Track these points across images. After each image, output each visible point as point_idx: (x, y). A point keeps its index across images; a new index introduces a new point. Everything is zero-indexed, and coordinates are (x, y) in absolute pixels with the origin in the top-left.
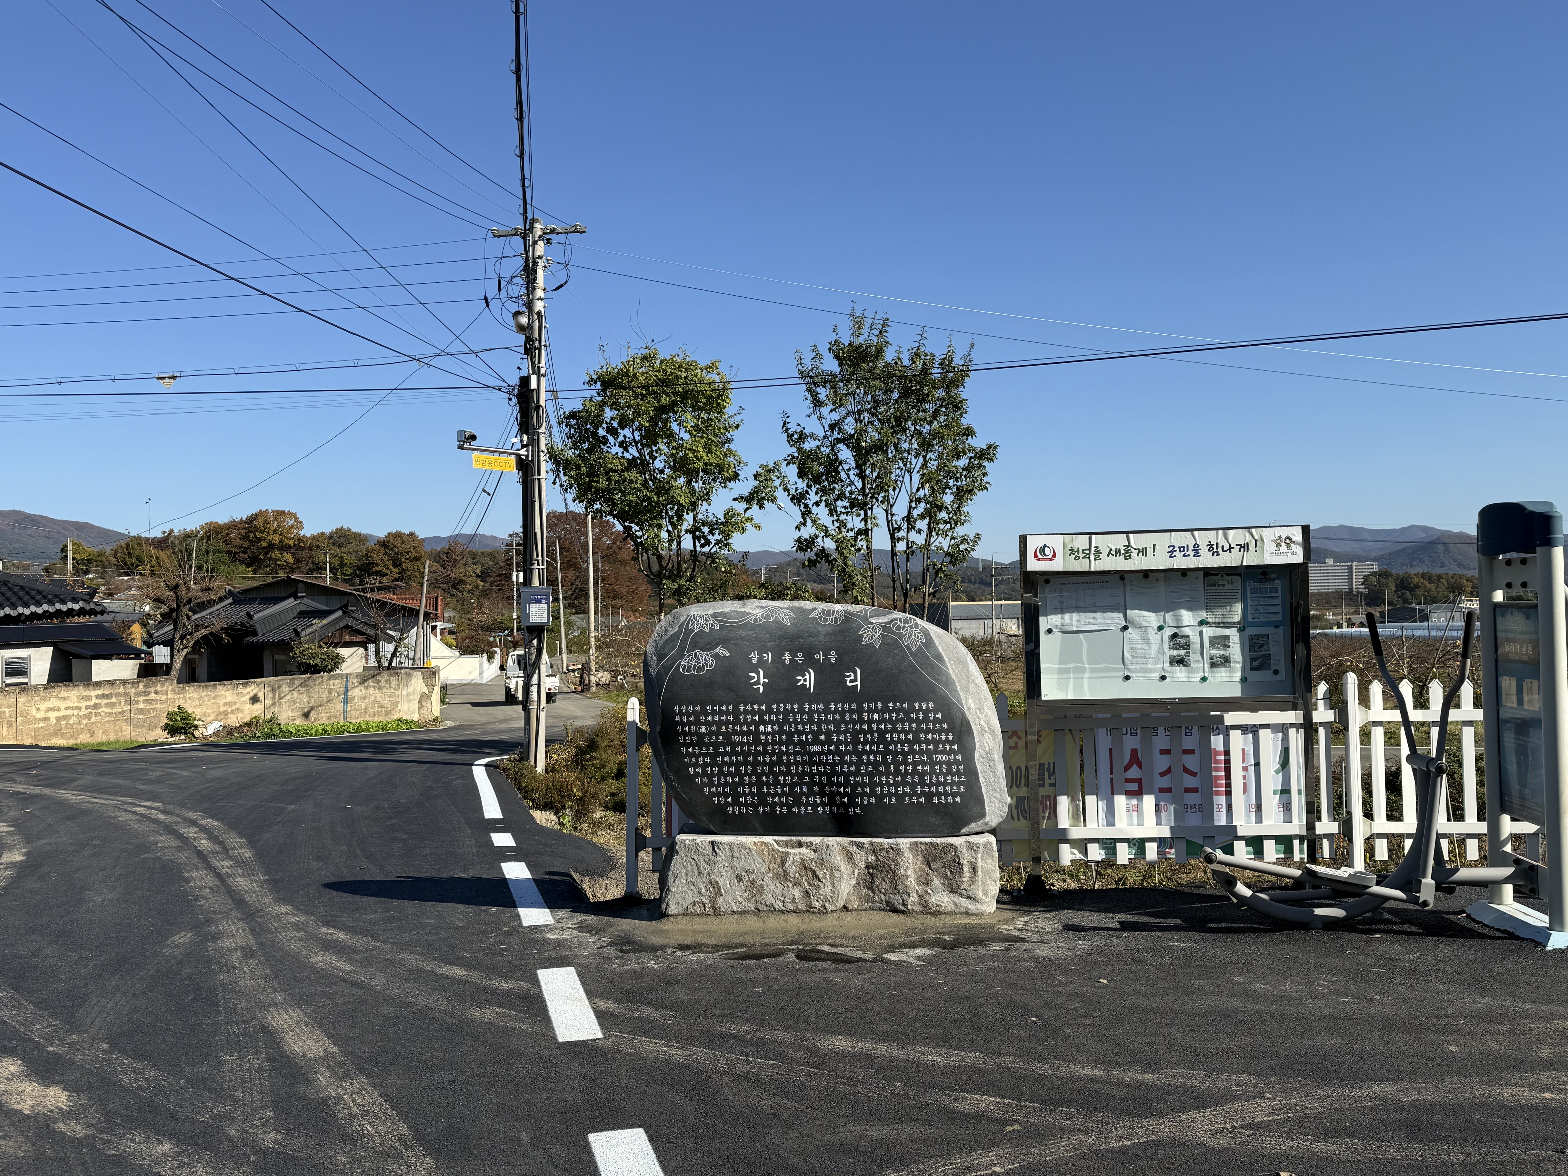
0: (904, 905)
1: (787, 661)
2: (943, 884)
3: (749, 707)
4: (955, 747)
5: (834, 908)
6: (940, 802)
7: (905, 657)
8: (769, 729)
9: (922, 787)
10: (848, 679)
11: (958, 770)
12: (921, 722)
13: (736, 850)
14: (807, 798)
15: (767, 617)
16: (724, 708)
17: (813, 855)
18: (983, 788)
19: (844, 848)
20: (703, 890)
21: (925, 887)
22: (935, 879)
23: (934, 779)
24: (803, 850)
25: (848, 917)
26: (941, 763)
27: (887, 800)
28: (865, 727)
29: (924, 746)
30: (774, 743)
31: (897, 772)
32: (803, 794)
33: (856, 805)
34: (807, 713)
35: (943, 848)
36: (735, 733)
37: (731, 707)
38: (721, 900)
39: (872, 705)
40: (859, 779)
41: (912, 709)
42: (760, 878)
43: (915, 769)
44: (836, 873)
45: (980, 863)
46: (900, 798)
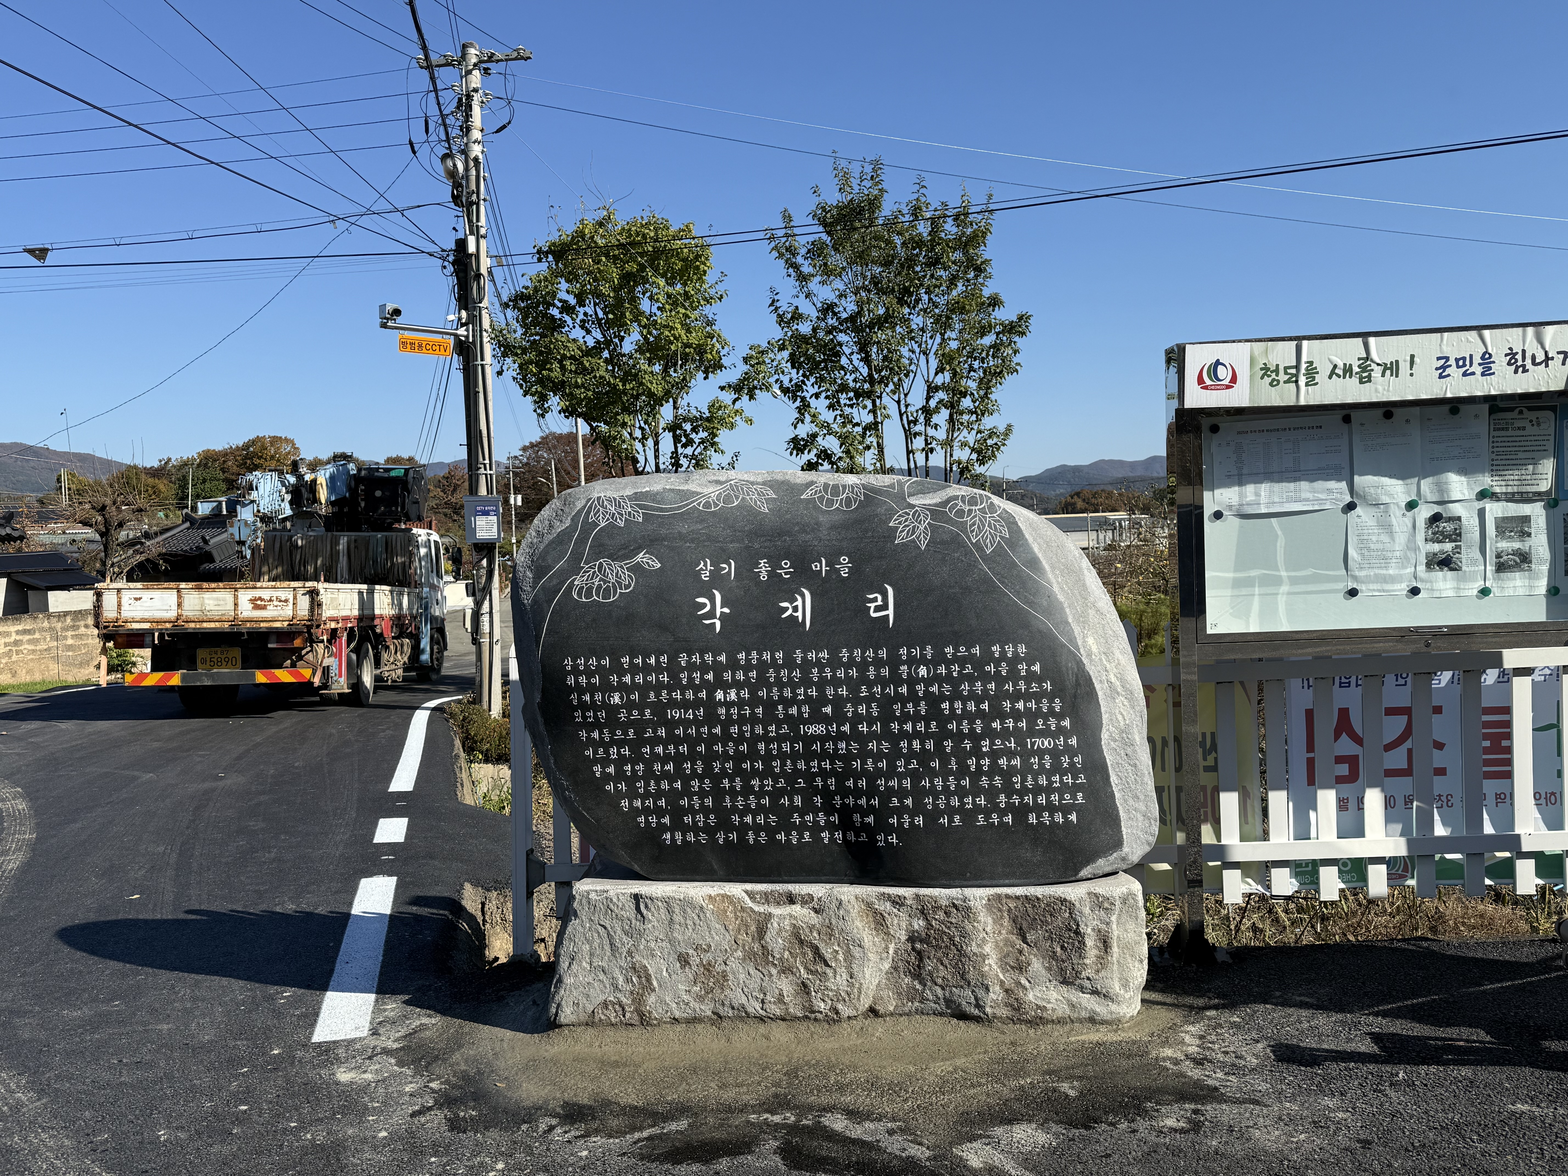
0: (978, 1006)
1: (764, 577)
2: (1049, 969)
3: (696, 658)
4: (1066, 723)
5: (855, 1013)
6: (1040, 824)
7: (973, 564)
8: (733, 695)
9: (1009, 797)
10: (872, 605)
11: (1072, 764)
12: (1006, 680)
13: (677, 910)
14: (801, 816)
15: (728, 499)
16: (653, 661)
17: (815, 919)
18: (1117, 795)
19: (869, 905)
20: (621, 981)
21: (1015, 975)
22: (1034, 960)
23: (1030, 783)
24: (797, 909)
25: (879, 1028)
26: (1041, 753)
27: (944, 821)
28: (904, 690)
29: (1010, 723)
30: (742, 720)
31: (963, 770)
32: (793, 809)
33: (889, 830)
34: (799, 666)
35: (1048, 905)
36: (673, 704)
37: (664, 659)
38: (651, 999)
39: (916, 652)
40: (894, 783)
41: (988, 657)
42: (720, 960)
43: (994, 765)
44: (856, 952)
45: (1115, 931)
46: (969, 816)
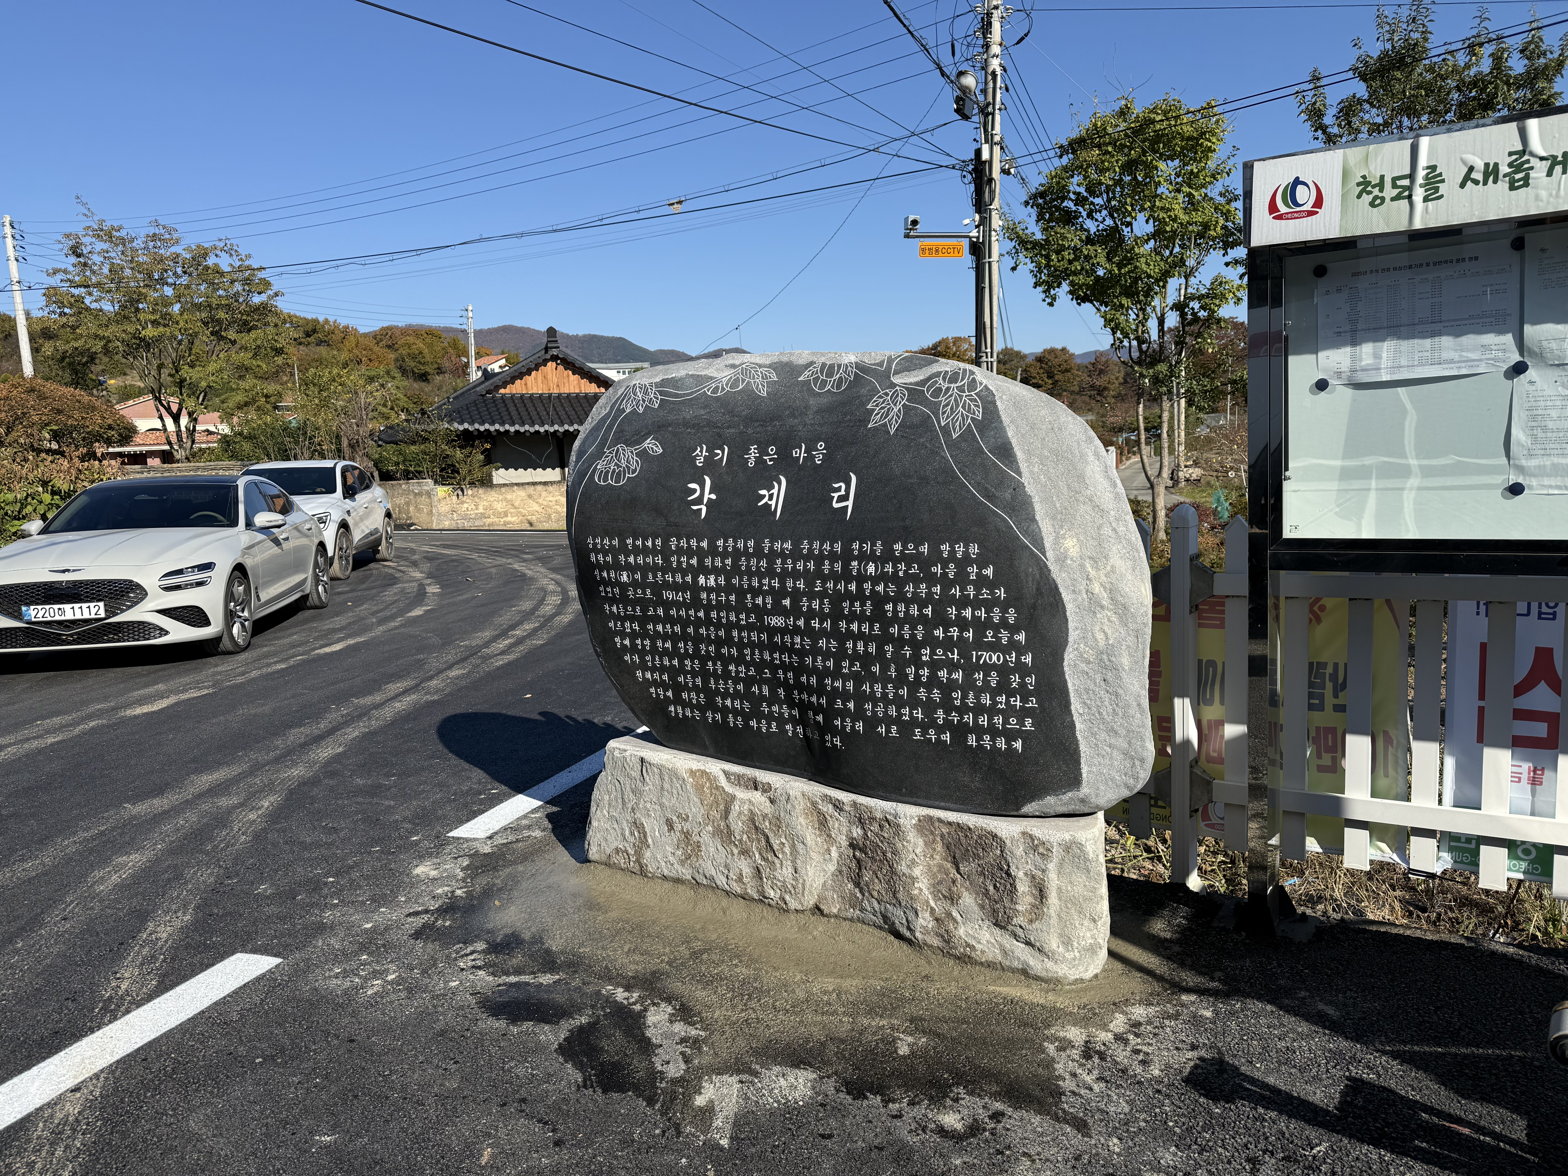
0: (909, 928)
1: (751, 463)
2: (982, 907)
3: (683, 543)
4: (1021, 637)
5: (799, 907)
6: (980, 747)
7: (935, 452)
8: (712, 582)
9: (947, 713)
10: (836, 495)
11: (1023, 685)
12: (952, 583)
13: (666, 778)
14: (769, 706)
15: (736, 382)
16: (650, 544)
17: (767, 808)
18: (1078, 726)
19: (814, 804)
20: (627, 833)
21: (947, 905)
22: (966, 894)
23: (971, 700)
24: (757, 797)
25: (820, 927)
26: (987, 668)
27: (882, 730)
28: (853, 587)
29: (954, 632)
30: (719, 607)
31: (902, 679)
32: (762, 698)
34: (766, 556)
35: (980, 837)
36: (666, 585)
37: (659, 542)
38: (648, 854)
39: (867, 547)
40: (838, 684)
41: (936, 557)
42: (696, 831)
43: (933, 677)
44: (800, 846)
45: (1053, 880)
